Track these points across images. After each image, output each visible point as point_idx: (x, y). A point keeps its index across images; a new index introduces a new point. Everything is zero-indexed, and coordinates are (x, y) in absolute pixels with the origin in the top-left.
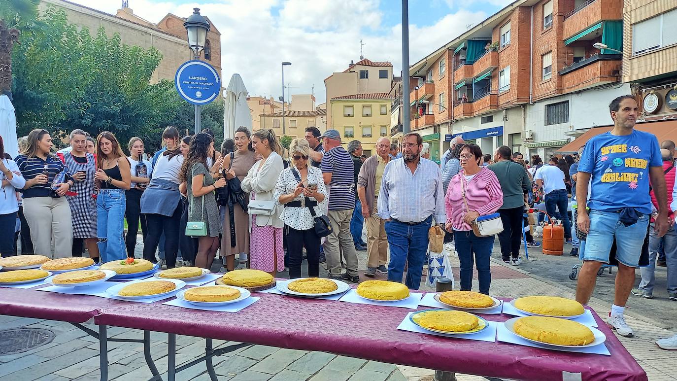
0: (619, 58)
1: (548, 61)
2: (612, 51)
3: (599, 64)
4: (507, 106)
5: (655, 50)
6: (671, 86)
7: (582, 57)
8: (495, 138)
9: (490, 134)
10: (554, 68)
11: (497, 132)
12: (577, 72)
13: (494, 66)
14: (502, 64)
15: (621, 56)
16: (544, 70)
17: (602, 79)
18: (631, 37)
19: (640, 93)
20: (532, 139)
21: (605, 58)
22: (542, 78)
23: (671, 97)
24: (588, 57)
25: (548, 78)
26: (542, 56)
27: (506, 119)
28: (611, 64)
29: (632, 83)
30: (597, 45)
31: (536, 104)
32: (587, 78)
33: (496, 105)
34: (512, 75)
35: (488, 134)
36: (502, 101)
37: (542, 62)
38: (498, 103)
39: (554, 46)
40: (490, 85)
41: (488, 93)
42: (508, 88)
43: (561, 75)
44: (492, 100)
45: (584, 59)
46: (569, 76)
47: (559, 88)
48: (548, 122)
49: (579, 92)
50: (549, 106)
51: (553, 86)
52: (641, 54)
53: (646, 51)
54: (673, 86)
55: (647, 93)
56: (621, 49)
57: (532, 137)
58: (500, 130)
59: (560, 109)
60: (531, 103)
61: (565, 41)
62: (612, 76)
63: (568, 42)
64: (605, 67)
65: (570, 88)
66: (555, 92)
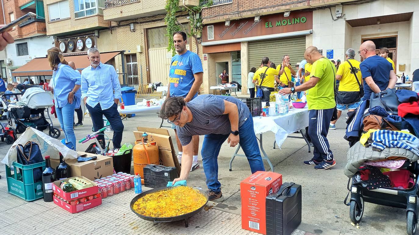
0: (43, 21)
1: (13, 17)
2: (38, 17)
3: (36, 24)
5: (58, 20)
6: (68, 39)
15: (45, 20)
17: (39, 32)
18: (48, 11)
19: (58, 42)
20: (11, 64)
21: (38, 21)
23: (69, 45)
26: (10, 14)
28: (41, 24)
29: (53, 36)
32: (32, 30)
37: (10, 17)
39: (13, 9)
43: (20, 27)
46: (24, 28)
47: (20, 35)
48: (19, 54)
49: (31, 38)
50: (18, 45)
51: (17, 33)
52: (53, 21)
53: (56, 20)
56: (44, 17)
57: (11, 63)
59: (24, 46)
61: (20, 7)
62: (42, 31)
63: (22, 8)
64: (39, 26)
65: (26, 35)
66: (18, 37)
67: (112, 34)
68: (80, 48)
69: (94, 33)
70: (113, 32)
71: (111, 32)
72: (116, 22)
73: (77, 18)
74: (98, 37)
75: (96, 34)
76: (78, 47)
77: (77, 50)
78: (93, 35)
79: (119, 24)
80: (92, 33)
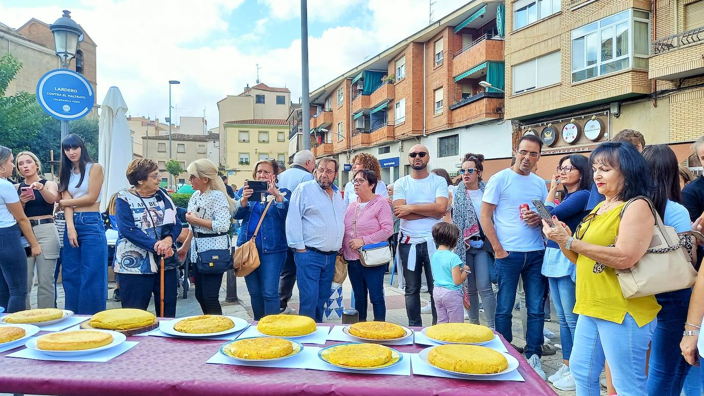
0: (501, 96)
1: (440, 95)
2: (496, 89)
3: (485, 100)
4: (403, 137)
5: (532, 90)
6: (545, 124)
7: (469, 94)
8: (392, 169)
9: (387, 164)
10: (445, 103)
11: (394, 163)
12: (465, 108)
13: (391, 98)
14: (397, 97)
15: (503, 94)
16: (436, 104)
17: (487, 115)
18: (512, 78)
19: (520, 130)
21: (490, 96)
22: (434, 112)
23: (545, 134)
24: (475, 94)
25: (440, 112)
26: (435, 90)
27: (402, 150)
28: (495, 102)
29: (513, 120)
30: (482, 83)
31: (430, 137)
32: (474, 113)
33: (392, 136)
34: (407, 108)
35: (385, 164)
36: (398, 133)
37: (434, 96)
38: (394, 134)
39: (444, 81)
40: (386, 117)
41: (385, 124)
42: (403, 120)
43: (452, 110)
44: (389, 131)
45: (472, 96)
46: (458, 111)
47: (450, 123)
48: (441, 154)
49: (467, 127)
50: (441, 139)
51: (445, 120)
52: (521, 93)
53: (525, 91)
54: (547, 124)
55: (526, 130)
56: (503, 89)
58: (396, 160)
59: (451, 141)
60: (424, 135)
61: (454, 77)
62: (495, 113)
63: (458, 79)
64: (490, 104)
65: (460, 122)
66: (446, 126)
67: (655, 106)
68: (571, 140)
69: (609, 109)
70: (659, 103)
71: (656, 103)
72: (672, 81)
73: (574, 83)
74: (617, 116)
75: (614, 110)
76: (564, 138)
77: (560, 143)
78: (605, 113)
79: (680, 86)
80: (601, 108)
